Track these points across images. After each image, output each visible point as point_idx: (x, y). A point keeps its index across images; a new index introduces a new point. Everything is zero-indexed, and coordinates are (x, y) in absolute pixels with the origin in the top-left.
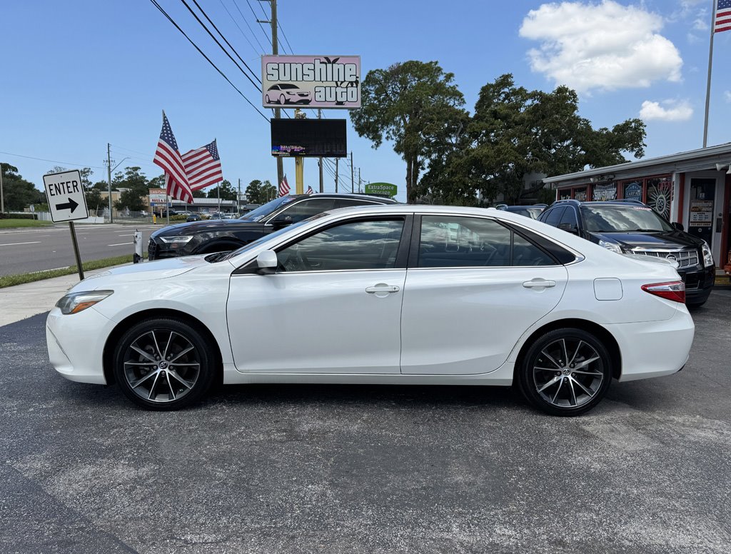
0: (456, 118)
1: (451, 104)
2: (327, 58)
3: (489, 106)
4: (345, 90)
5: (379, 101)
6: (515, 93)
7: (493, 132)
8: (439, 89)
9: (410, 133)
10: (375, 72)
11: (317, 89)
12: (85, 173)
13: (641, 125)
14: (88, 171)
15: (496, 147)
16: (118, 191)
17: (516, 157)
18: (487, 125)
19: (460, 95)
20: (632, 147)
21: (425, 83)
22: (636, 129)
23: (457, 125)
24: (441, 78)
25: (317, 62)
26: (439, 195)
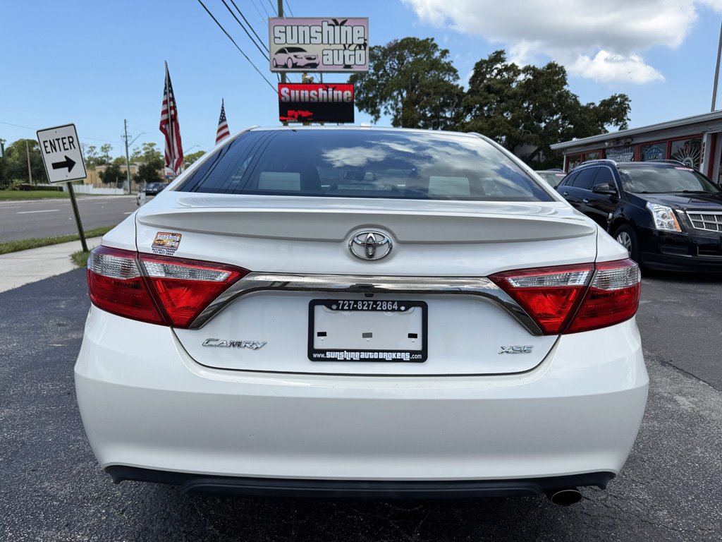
0: (451, 93)
1: (446, 79)
2: (335, 20)
3: (482, 81)
4: (353, 53)
5: (378, 77)
6: (507, 69)
7: (486, 106)
8: (435, 65)
9: (408, 107)
10: (374, 48)
11: (325, 52)
12: (105, 148)
13: (626, 99)
14: (109, 147)
15: (490, 121)
16: (136, 165)
17: (509, 130)
18: (481, 99)
19: (455, 71)
20: (617, 121)
21: (422, 59)
22: (622, 103)
23: (452, 99)
24: (437, 54)
25: (325, 24)
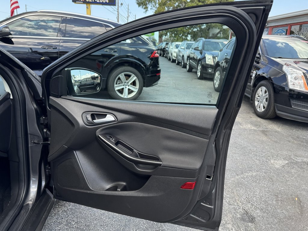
26: (172, 36)
